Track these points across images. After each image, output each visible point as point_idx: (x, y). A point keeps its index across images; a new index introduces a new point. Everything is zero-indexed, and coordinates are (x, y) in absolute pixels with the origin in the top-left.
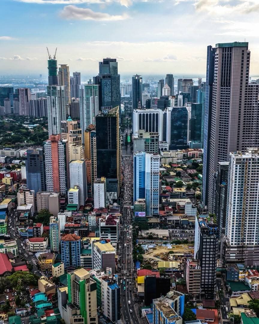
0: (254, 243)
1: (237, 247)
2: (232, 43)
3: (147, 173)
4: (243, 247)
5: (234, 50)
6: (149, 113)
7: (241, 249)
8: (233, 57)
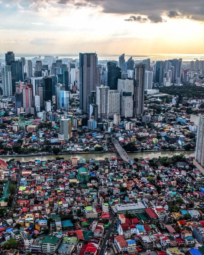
0: (105, 112)
1: (100, 114)
2: (90, 53)
3: (65, 98)
4: (102, 114)
5: (91, 55)
6: (39, 79)
7: (101, 115)
8: (91, 58)
